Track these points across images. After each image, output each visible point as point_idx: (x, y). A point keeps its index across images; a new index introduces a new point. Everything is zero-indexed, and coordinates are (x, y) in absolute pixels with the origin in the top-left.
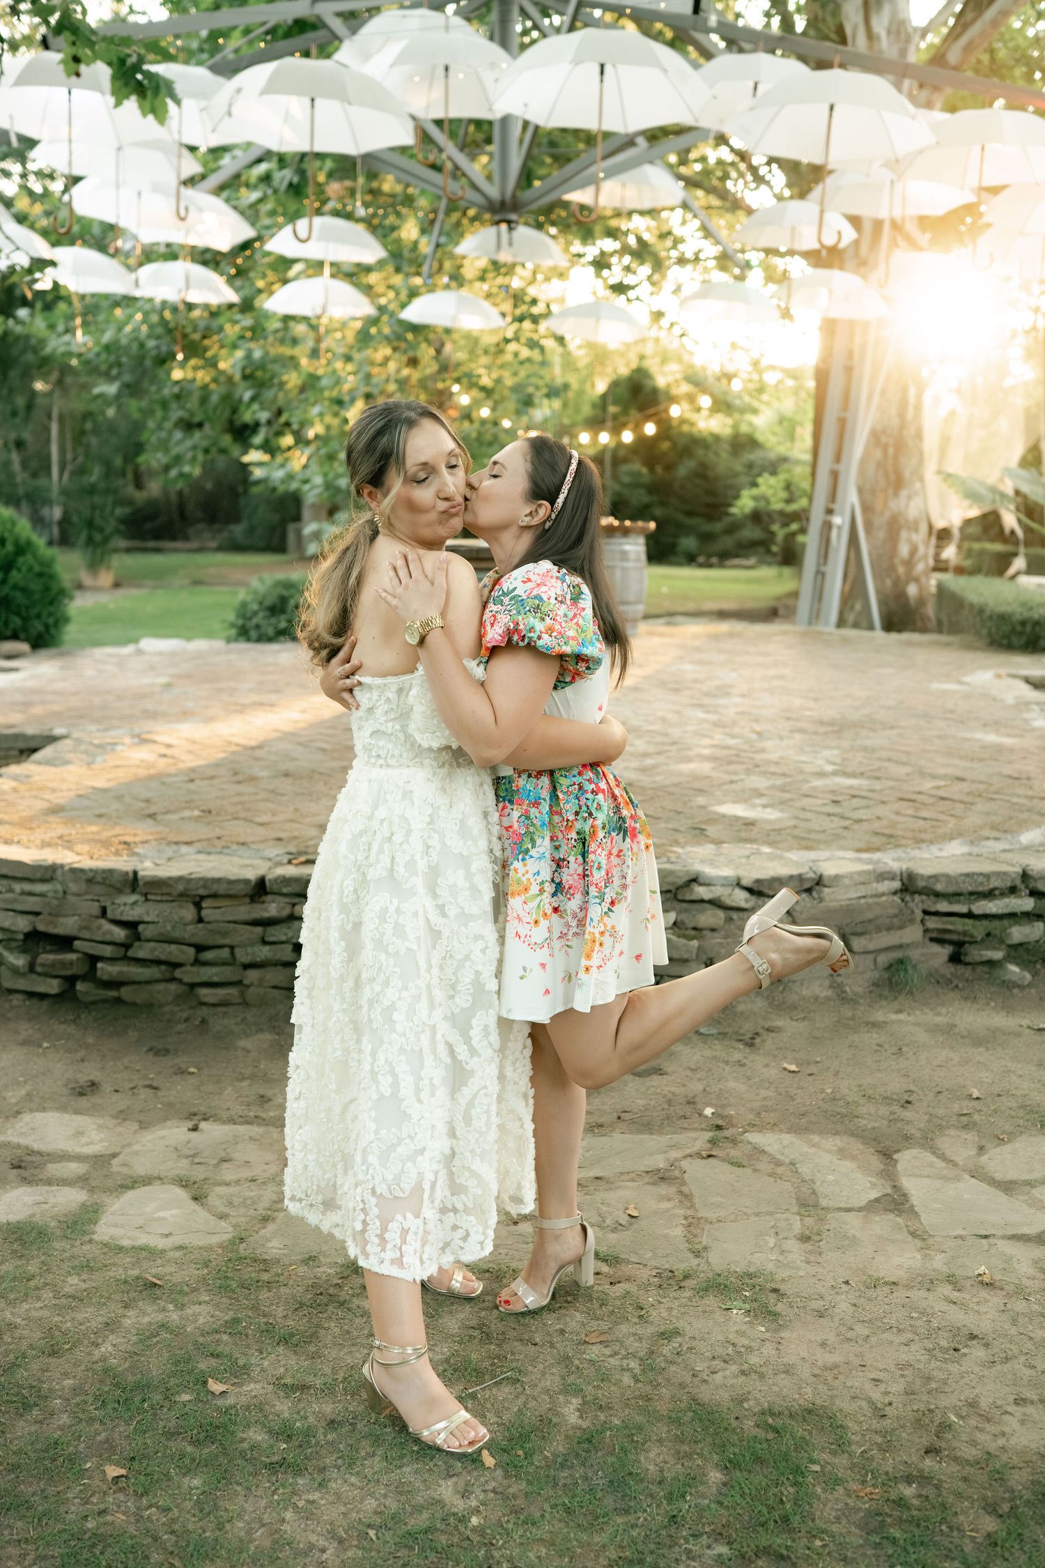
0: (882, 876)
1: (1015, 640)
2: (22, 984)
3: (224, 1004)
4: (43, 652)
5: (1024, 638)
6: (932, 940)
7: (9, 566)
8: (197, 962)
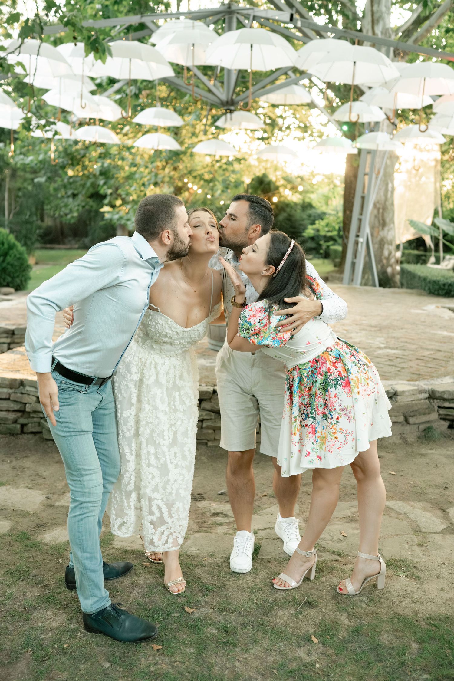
0: (421, 392)
1: (440, 292)
4: (20, 293)
5: (445, 291)
6: (441, 419)
7: (5, 255)
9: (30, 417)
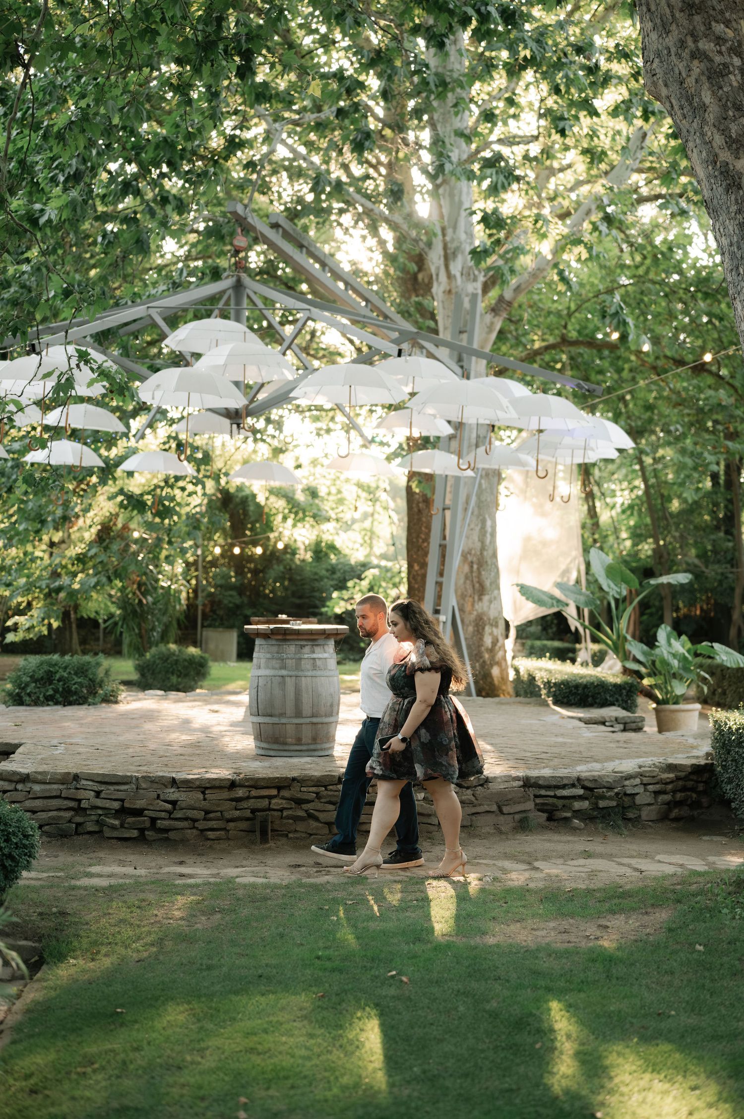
0: (517, 779)
2: (115, 834)
3: (218, 839)
6: (539, 810)
8: (205, 819)
9: (87, 815)
